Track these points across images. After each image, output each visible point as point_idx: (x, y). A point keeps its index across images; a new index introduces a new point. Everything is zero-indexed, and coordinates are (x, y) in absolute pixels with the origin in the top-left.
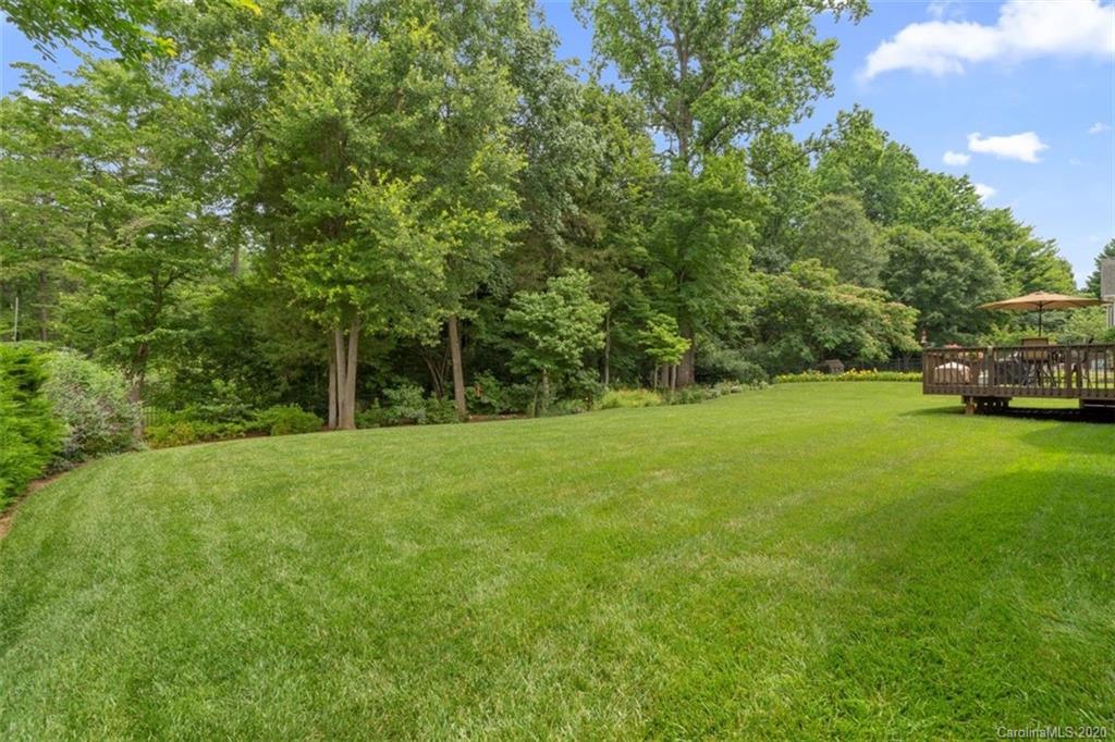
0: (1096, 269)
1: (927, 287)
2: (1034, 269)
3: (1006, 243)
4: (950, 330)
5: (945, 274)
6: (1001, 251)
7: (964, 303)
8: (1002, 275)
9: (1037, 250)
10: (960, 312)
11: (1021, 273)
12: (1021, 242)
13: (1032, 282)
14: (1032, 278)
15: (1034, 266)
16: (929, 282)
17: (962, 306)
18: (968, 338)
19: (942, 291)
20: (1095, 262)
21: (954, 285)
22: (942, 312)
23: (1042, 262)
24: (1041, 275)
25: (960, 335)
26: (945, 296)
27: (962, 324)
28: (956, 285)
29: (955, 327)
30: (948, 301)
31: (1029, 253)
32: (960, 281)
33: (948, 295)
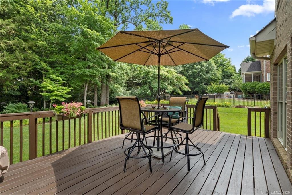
0: (240, 67)
1: (195, 70)
2: (225, 66)
3: (218, 58)
4: (202, 84)
5: (200, 67)
6: (217, 61)
7: (205, 76)
8: (216, 68)
9: (226, 61)
10: (205, 79)
11: (221, 68)
12: (222, 58)
13: (224, 70)
14: (224, 69)
15: (225, 65)
16: (196, 69)
17: (205, 77)
18: (206, 87)
19: (200, 72)
20: (240, 65)
21: (203, 70)
22: (199, 79)
23: (227, 64)
24: (227, 68)
25: (204, 86)
26: (200, 74)
27: (205, 83)
28: (203, 71)
29: (203, 84)
30: (201, 75)
31: (224, 62)
32: (204, 69)
33: (201, 73)
